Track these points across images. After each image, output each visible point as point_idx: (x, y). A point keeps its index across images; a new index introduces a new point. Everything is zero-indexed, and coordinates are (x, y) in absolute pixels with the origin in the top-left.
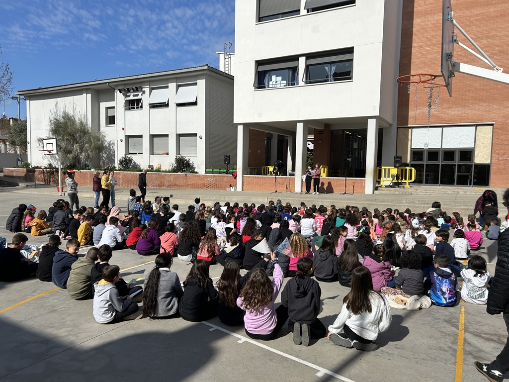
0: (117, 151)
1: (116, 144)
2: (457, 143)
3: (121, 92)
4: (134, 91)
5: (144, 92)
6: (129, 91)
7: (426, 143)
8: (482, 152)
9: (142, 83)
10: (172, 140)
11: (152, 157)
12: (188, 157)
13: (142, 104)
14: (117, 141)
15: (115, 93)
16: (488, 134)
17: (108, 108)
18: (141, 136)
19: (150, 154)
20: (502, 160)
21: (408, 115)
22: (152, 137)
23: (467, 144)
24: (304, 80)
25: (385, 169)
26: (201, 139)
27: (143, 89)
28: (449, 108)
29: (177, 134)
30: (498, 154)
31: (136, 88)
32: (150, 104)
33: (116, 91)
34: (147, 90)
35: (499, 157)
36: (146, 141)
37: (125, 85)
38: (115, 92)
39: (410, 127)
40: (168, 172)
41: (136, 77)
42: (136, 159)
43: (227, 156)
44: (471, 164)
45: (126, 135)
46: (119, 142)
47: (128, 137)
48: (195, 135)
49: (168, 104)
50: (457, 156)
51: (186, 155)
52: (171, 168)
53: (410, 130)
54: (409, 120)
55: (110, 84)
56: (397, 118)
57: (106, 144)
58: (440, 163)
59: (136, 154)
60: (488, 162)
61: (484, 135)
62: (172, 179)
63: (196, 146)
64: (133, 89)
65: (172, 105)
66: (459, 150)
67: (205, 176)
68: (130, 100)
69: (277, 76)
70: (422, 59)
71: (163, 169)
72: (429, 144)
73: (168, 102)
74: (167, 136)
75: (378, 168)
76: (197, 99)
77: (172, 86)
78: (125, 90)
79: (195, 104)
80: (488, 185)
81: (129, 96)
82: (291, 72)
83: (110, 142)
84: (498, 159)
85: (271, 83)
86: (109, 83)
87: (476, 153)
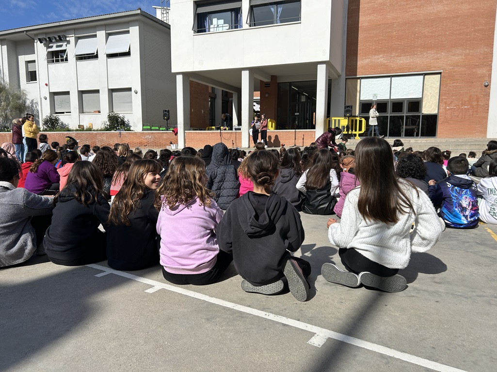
0: (42, 111)
1: (39, 103)
2: (405, 93)
3: (41, 42)
4: (57, 41)
5: (68, 42)
6: (51, 41)
7: (375, 94)
8: (430, 103)
9: (65, 31)
10: (104, 96)
11: (82, 116)
12: (123, 115)
13: (67, 56)
14: (41, 98)
15: (35, 44)
16: (435, 83)
17: (28, 62)
18: (68, 93)
19: (79, 113)
20: (449, 110)
21: (357, 65)
22: (81, 93)
23: (415, 95)
24: (248, 22)
25: (335, 120)
26: (136, 93)
27: (68, 39)
28: (398, 56)
29: (109, 90)
30: (446, 103)
31: (59, 37)
32: (76, 55)
33: (36, 41)
34: (72, 39)
35: (446, 106)
36: (74, 98)
37: (46, 33)
38: (34, 42)
39: (359, 78)
40: (100, 130)
41: (57, 24)
42: (63, 119)
43: (166, 111)
44: (419, 114)
45: (50, 91)
46: (43, 100)
47: (53, 94)
48: (130, 89)
49: (97, 55)
50: (405, 107)
51: (120, 112)
52: (103, 127)
53: (359, 80)
54: (358, 70)
55: (28, 33)
56: (346, 68)
57: (28, 103)
58: (389, 115)
59: (63, 113)
60: (435, 112)
61: (432, 85)
62: (105, 138)
63: (131, 102)
64: (55, 38)
65: (102, 56)
66: (407, 101)
67: (142, 133)
68: (53, 52)
69: (218, 19)
70: (371, 4)
71: (95, 128)
72: (378, 96)
73: (97, 52)
74: (97, 91)
75: (328, 119)
76: (130, 49)
77: (101, 34)
78: (46, 40)
79: (128, 54)
80: (435, 136)
81: (52, 47)
82: (233, 15)
83: (32, 101)
84: (445, 109)
85: (212, 26)
86: (27, 31)
87: (424, 103)
